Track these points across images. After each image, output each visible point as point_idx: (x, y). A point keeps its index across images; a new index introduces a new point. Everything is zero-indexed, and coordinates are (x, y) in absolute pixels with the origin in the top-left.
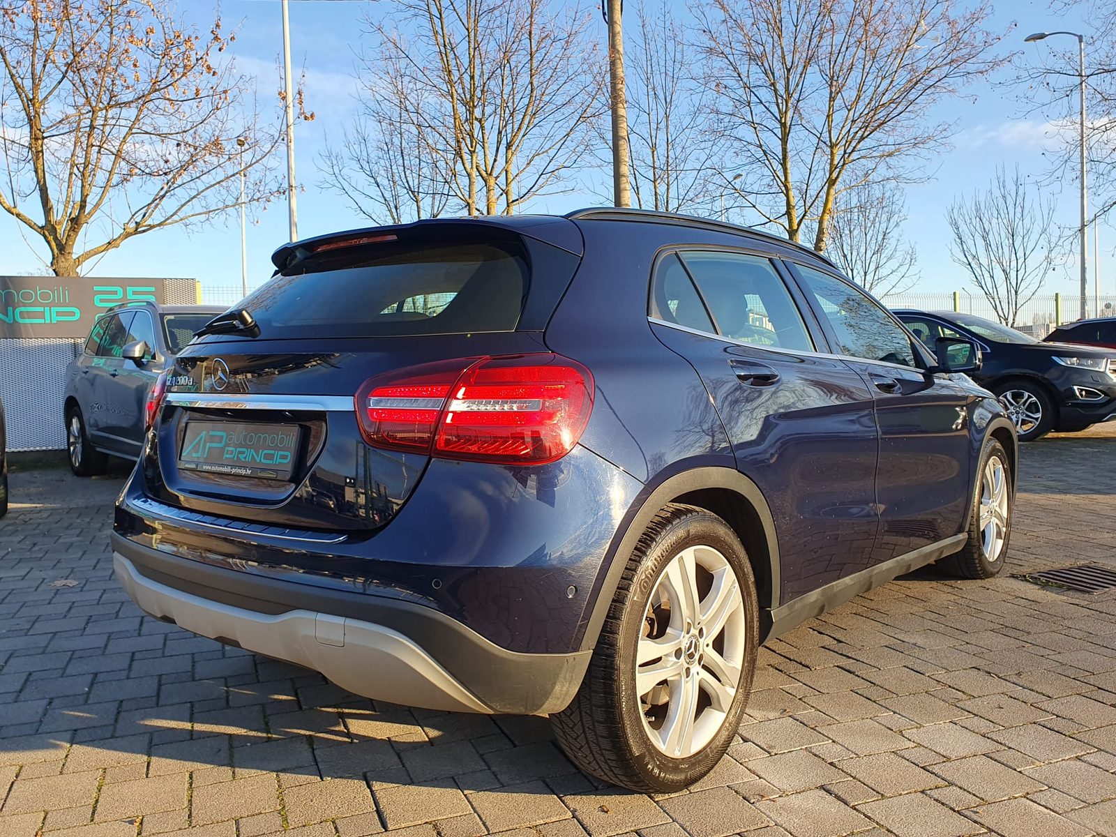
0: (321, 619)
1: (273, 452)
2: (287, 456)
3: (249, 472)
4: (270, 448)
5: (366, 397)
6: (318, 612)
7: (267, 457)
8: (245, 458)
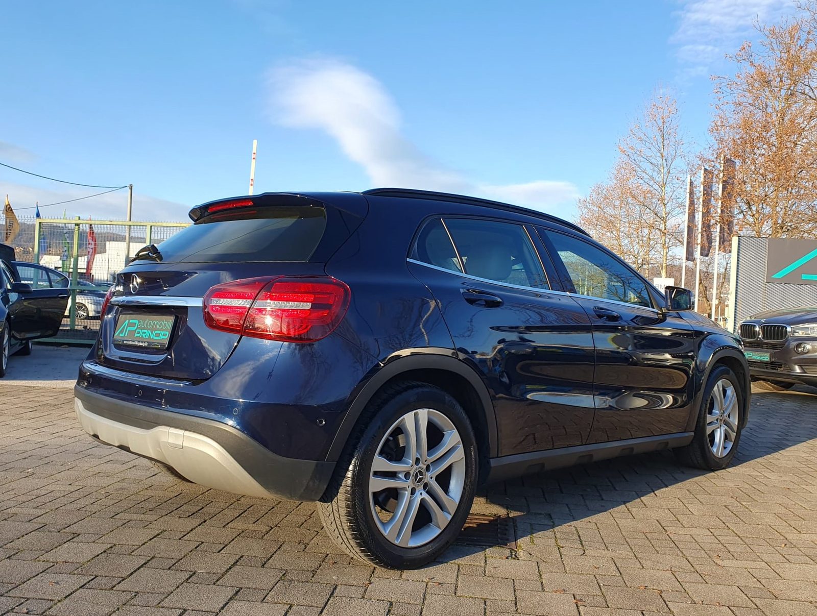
0: (187, 435)
1: (159, 332)
2: (166, 334)
3: (146, 344)
4: (159, 330)
5: (210, 298)
6: (185, 430)
7: (157, 335)
8: (145, 336)
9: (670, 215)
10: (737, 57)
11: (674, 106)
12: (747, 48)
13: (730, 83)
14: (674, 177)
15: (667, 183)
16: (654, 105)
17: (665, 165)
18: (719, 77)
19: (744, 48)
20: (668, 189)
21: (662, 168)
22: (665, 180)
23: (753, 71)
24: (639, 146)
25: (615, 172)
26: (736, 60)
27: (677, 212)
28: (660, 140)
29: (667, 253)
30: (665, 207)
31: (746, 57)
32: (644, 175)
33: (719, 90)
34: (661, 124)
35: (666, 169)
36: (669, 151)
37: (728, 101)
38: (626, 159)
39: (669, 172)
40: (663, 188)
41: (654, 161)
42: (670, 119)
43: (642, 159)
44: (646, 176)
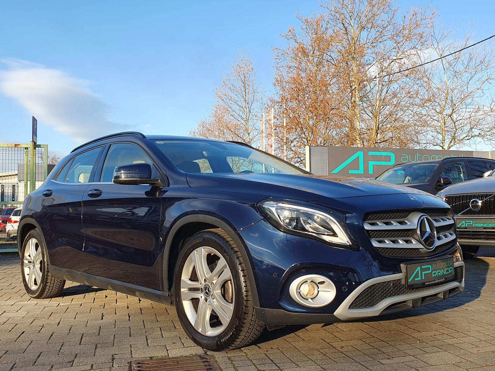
9: (252, 141)
10: (287, 36)
11: (251, 66)
12: (292, 30)
13: (283, 53)
14: (254, 115)
15: (250, 119)
16: (238, 65)
17: (247, 107)
18: (277, 49)
19: (290, 31)
20: (250, 123)
21: (245, 108)
22: (248, 117)
23: (297, 45)
24: (230, 94)
25: (214, 112)
26: (286, 38)
27: (257, 139)
28: (243, 89)
29: (252, 168)
30: (249, 135)
31: (292, 36)
32: (234, 113)
33: (277, 57)
34: (243, 78)
35: (248, 110)
36: (249, 97)
37: (283, 65)
38: (221, 102)
39: (250, 111)
40: (247, 123)
41: (240, 104)
42: (249, 75)
43: (232, 103)
44: (236, 115)
